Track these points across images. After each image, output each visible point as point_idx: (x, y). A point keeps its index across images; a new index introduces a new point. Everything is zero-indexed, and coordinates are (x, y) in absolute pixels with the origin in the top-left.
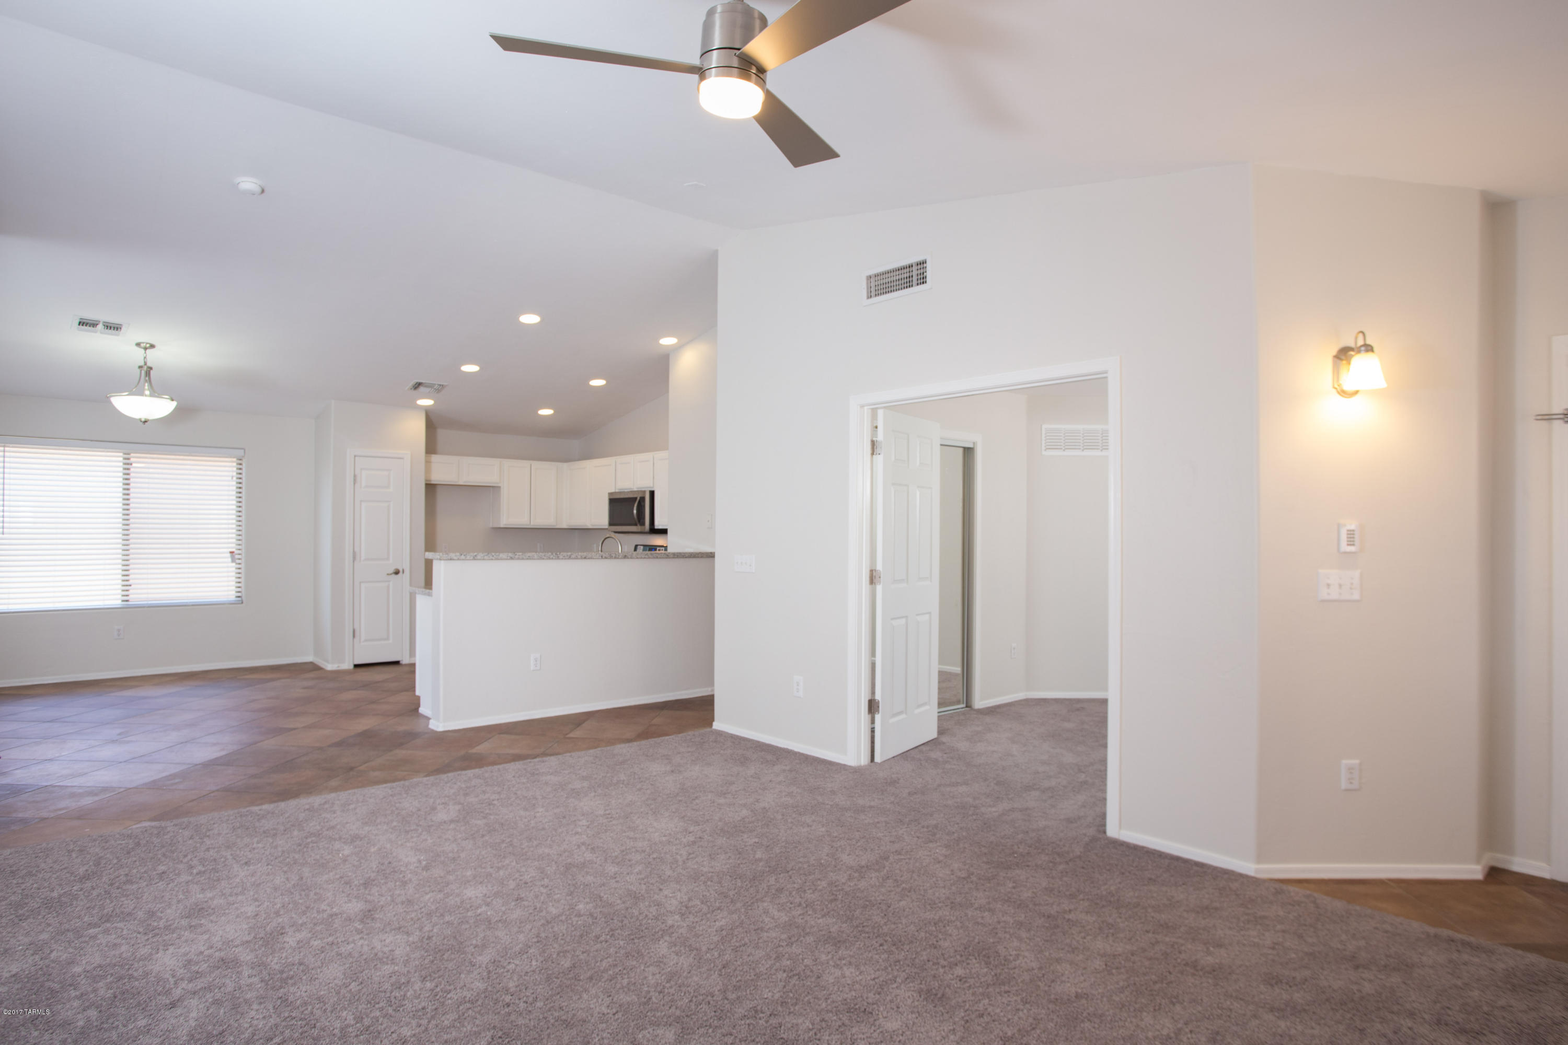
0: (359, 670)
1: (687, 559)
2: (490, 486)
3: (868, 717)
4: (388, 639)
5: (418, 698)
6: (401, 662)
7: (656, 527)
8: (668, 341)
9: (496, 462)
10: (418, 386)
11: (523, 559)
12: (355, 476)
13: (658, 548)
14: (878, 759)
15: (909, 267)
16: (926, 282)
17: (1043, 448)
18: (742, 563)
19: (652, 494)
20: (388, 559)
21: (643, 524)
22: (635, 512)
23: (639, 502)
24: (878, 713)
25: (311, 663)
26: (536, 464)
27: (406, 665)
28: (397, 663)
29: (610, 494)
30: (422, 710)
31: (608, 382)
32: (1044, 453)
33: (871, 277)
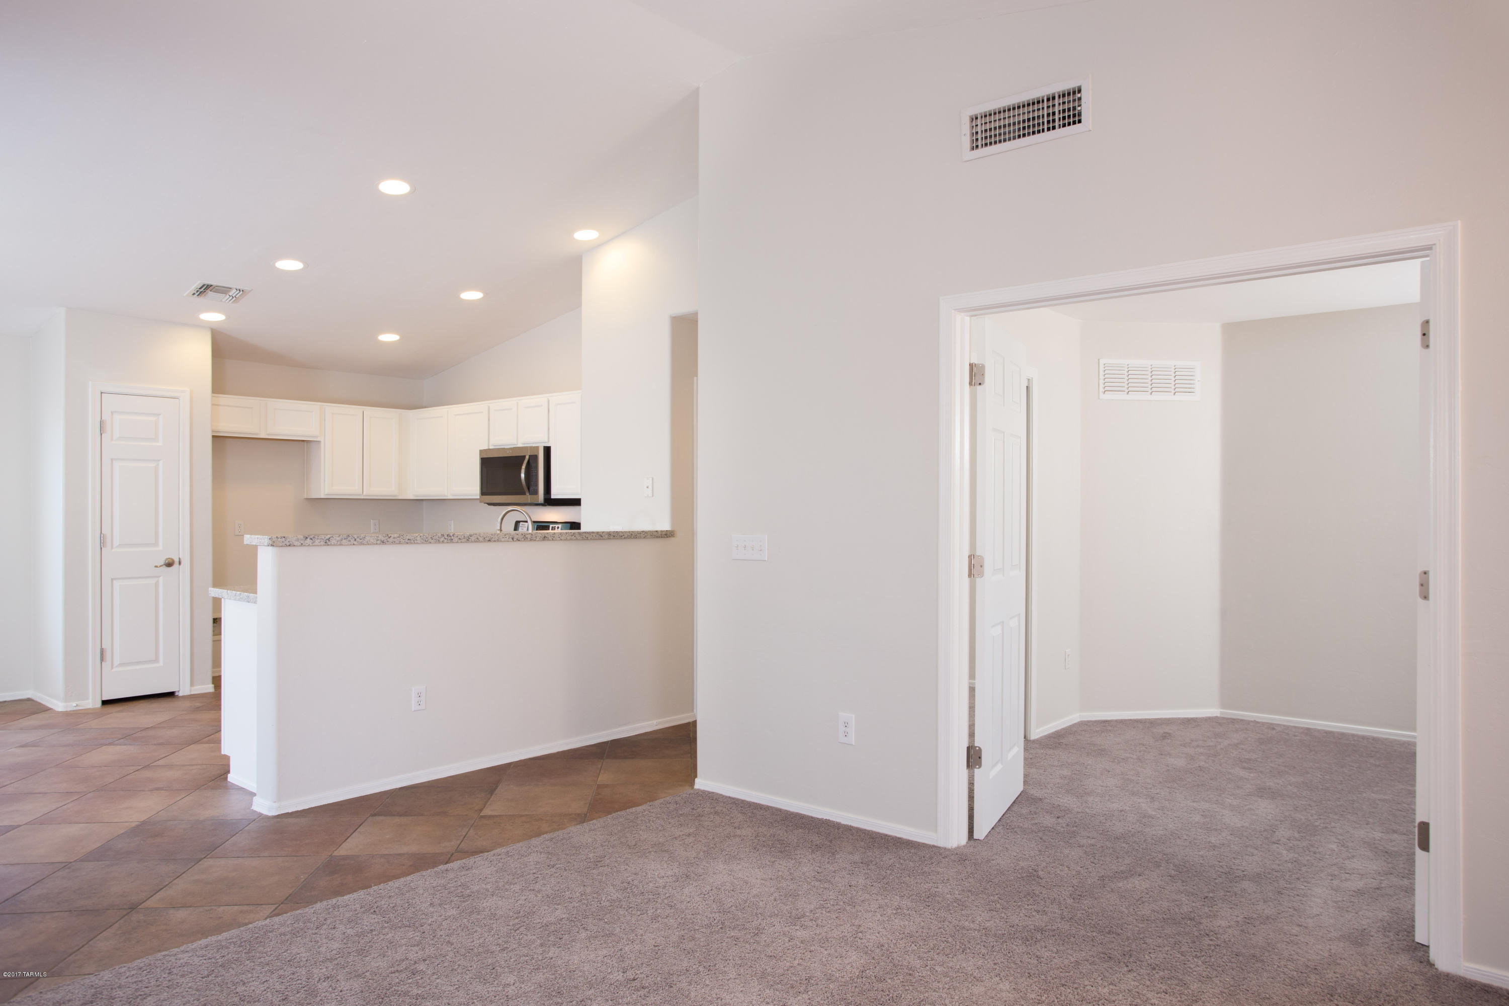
0: (110, 709)
1: (624, 541)
2: (303, 441)
3: (965, 772)
4: (156, 660)
5: (227, 758)
6: (177, 694)
7: (553, 497)
8: (585, 235)
9: (314, 407)
10: (205, 289)
11: (400, 543)
12: (102, 424)
13: (551, 526)
14: (981, 833)
15: (1048, 100)
16: (1080, 121)
17: (1102, 390)
18: (745, 547)
19: (547, 450)
20: (156, 544)
21: (536, 492)
22: (523, 475)
23: (529, 462)
24: (980, 767)
25: (29, 700)
26: (369, 411)
27: (184, 697)
28: (171, 695)
29: (481, 451)
30: (231, 778)
31: (486, 294)
32: (1101, 395)
33: (977, 118)
